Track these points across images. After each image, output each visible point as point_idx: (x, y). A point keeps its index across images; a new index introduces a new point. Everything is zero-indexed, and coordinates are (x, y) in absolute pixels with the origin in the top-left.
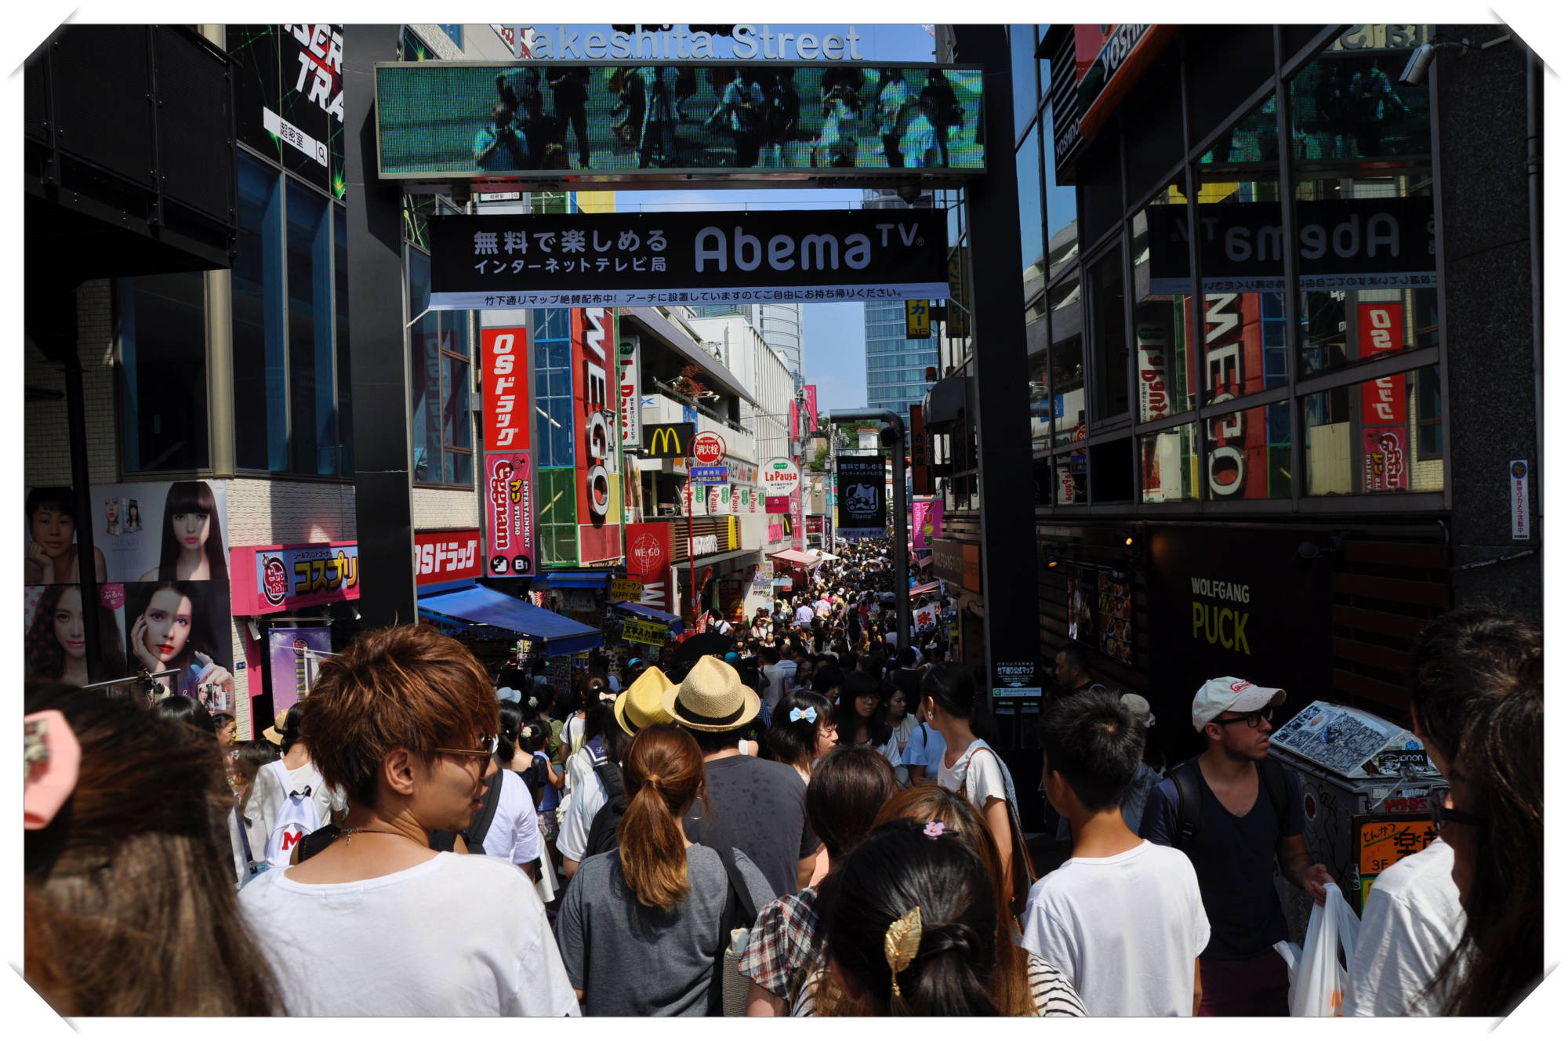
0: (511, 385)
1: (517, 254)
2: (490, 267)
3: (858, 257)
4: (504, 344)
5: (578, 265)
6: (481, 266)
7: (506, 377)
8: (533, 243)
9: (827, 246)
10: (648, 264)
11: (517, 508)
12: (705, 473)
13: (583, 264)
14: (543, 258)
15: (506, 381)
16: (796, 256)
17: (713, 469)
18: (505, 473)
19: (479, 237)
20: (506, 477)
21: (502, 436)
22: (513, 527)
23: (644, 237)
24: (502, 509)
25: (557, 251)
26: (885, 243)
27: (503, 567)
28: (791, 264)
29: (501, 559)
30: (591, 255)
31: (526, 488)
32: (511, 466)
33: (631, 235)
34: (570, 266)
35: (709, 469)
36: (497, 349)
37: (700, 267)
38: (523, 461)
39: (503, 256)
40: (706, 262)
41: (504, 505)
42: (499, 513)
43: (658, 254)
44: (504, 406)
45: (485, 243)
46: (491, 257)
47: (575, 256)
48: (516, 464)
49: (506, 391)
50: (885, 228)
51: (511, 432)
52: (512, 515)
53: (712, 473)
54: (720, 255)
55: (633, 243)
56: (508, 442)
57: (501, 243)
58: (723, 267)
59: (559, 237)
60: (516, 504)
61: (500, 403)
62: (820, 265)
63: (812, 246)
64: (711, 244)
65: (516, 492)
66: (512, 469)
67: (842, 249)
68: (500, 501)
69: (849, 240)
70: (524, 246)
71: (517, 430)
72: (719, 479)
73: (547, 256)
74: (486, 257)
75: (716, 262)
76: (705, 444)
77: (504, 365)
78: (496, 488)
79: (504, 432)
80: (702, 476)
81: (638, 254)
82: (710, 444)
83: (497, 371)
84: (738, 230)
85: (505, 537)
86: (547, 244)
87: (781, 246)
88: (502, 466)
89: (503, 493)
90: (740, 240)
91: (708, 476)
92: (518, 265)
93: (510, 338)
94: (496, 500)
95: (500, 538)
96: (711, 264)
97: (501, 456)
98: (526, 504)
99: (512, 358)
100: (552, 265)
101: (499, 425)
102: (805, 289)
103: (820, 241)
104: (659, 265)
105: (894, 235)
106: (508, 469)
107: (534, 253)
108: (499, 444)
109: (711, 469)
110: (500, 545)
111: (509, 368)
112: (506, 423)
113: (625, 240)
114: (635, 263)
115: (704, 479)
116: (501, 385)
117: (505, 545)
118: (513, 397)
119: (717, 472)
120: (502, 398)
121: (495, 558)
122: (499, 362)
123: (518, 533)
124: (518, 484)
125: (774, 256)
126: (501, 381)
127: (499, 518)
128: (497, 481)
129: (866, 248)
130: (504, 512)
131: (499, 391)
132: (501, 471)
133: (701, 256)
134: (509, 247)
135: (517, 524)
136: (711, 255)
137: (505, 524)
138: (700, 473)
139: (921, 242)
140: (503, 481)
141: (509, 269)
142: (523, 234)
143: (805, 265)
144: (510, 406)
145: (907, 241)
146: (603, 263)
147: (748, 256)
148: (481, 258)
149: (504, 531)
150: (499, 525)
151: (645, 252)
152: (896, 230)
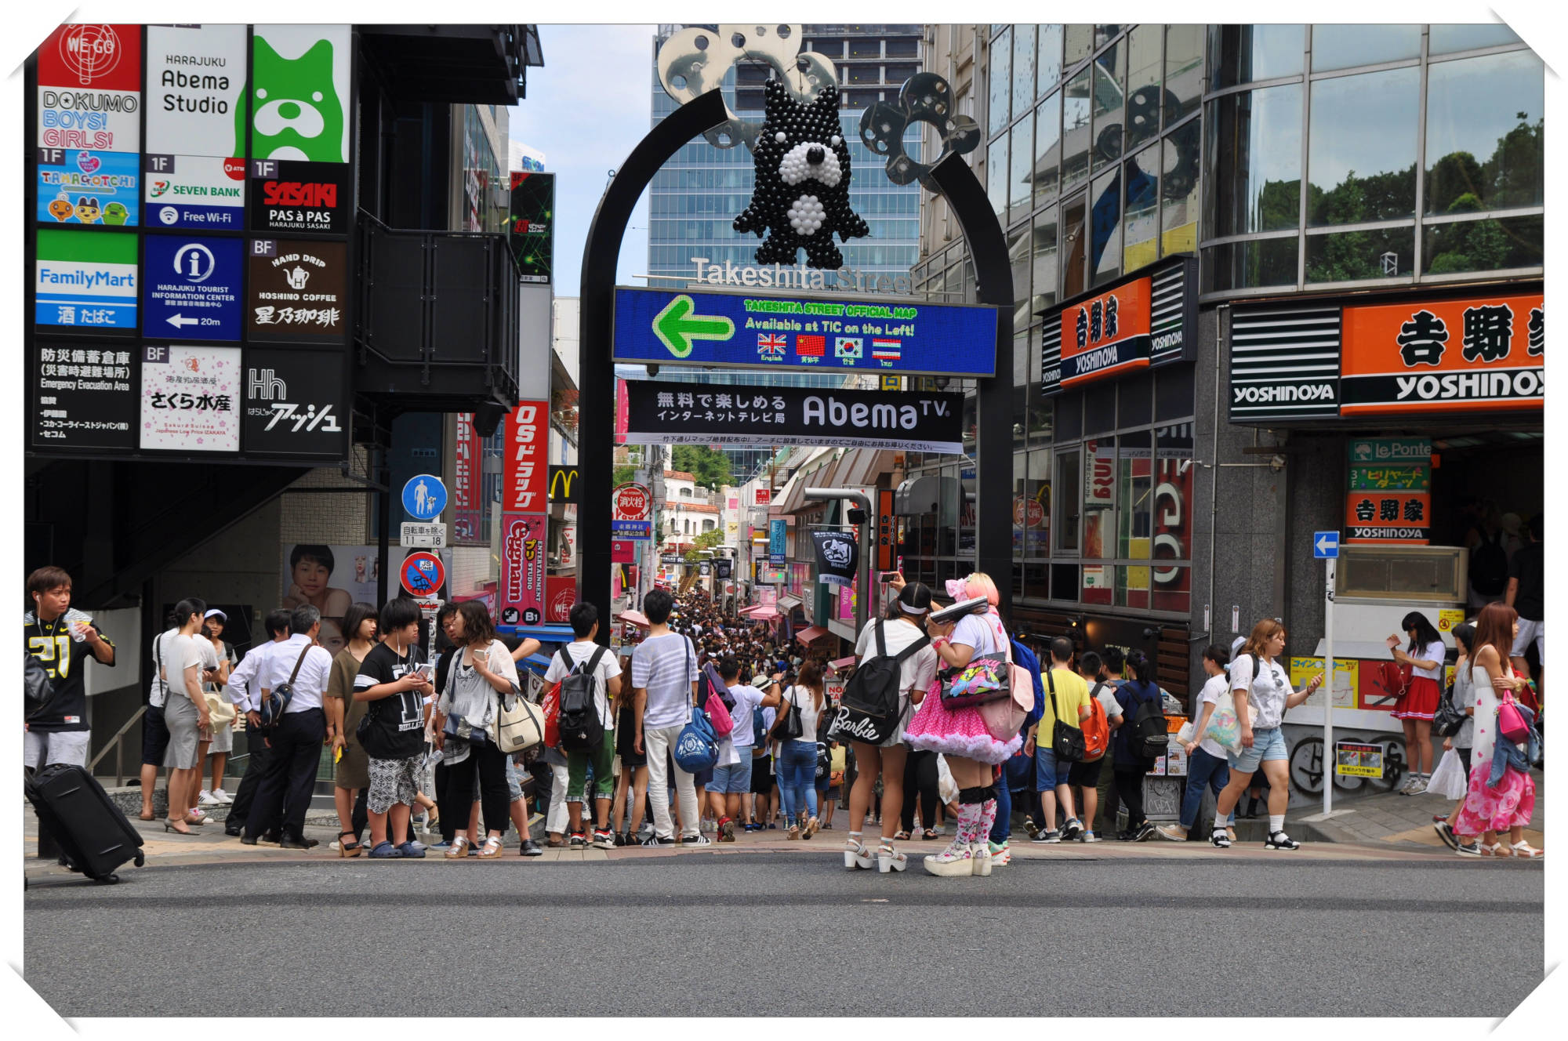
0: (531, 452)
1: (687, 407)
2: (668, 416)
3: (909, 421)
4: (526, 415)
5: (727, 417)
6: (662, 415)
7: (527, 445)
8: (697, 401)
9: (889, 412)
10: (773, 418)
11: (530, 565)
12: (628, 526)
13: (730, 416)
14: (703, 411)
15: (527, 449)
16: (869, 417)
17: (637, 523)
18: (521, 533)
19: (661, 395)
20: (521, 536)
21: (520, 499)
22: (525, 582)
23: (770, 401)
24: (516, 565)
25: (713, 406)
26: (926, 413)
27: (514, 618)
28: (866, 422)
29: (512, 610)
30: (736, 410)
31: (540, 548)
32: (527, 526)
33: (761, 398)
34: (722, 417)
35: (632, 523)
36: (520, 419)
37: (807, 421)
38: (539, 523)
39: (677, 409)
40: (811, 418)
41: (518, 562)
42: (513, 569)
43: (779, 411)
44: (524, 472)
45: (665, 399)
46: (669, 409)
47: (725, 411)
48: (532, 525)
49: (526, 458)
50: (925, 403)
51: (529, 495)
52: (526, 571)
53: (635, 527)
54: (820, 413)
55: (763, 403)
56: (526, 504)
57: (676, 400)
58: (822, 422)
59: (714, 398)
60: (529, 561)
61: (519, 469)
62: (884, 425)
63: (880, 412)
64: (814, 406)
65: (530, 550)
66: (528, 529)
67: (899, 415)
68: (515, 558)
69: (903, 409)
70: (691, 403)
71: (534, 494)
72: (642, 534)
73: (707, 410)
74: (666, 408)
75: (817, 418)
76: (629, 496)
77: (525, 434)
78: (511, 546)
79: (522, 495)
80: (624, 530)
81: (767, 411)
82: (634, 496)
83: (519, 439)
84: (831, 400)
85: (517, 591)
86: (706, 401)
87: (859, 411)
88: (519, 526)
89: (518, 550)
90: (833, 405)
91: (630, 530)
92: (687, 415)
93: (533, 410)
94: (511, 556)
95: (512, 591)
96: (814, 420)
97: (519, 517)
98: (540, 562)
99: (533, 428)
100: (710, 416)
101: (517, 489)
102: (872, 440)
103: (884, 409)
104: (780, 418)
105: (931, 408)
106: (524, 529)
107: (698, 408)
108: (517, 505)
109: (634, 523)
110: (512, 598)
111: (530, 437)
112: (525, 487)
113: (758, 402)
114: (765, 416)
115: (626, 533)
116: (522, 452)
117: (517, 598)
118: (533, 464)
119: (641, 527)
120: (522, 464)
121: (507, 610)
122: (521, 431)
123: (530, 587)
124: (533, 543)
125: (855, 417)
126: (522, 448)
127: (513, 573)
128: (513, 539)
129: (913, 415)
130: (518, 568)
131: (519, 457)
132: (518, 531)
133: (808, 414)
134: (681, 403)
135: (530, 579)
136: (814, 413)
137: (518, 579)
138: (621, 527)
139: (948, 413)
140: (519, 539)
141: (681, 417)
142: (690, 395)
143: (875, 424)
144: (529, 472)
145: (940, 413)
146: (743, 416)
147: (838, 416)
148: (662, 409)
149: (518, 585)
150: (512, 579)
151: (771, 409)
152: (933, 404)
